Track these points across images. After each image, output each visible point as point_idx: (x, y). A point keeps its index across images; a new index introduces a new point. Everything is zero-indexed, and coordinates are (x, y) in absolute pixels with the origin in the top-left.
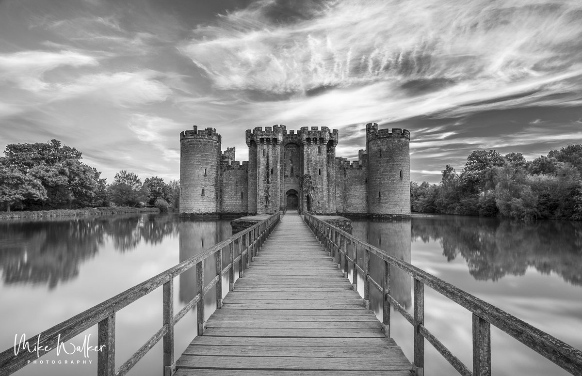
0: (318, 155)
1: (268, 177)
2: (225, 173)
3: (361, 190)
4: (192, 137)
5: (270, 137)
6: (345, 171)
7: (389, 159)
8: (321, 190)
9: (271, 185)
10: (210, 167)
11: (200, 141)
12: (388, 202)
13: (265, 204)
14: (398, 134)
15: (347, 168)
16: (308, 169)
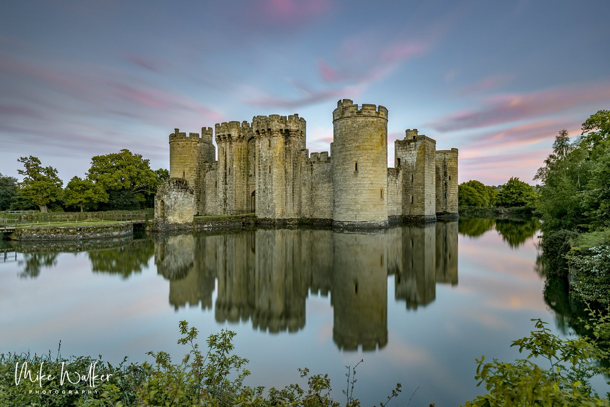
0: (268, 149)
1: (226, 178)
2: (207, 174)
3: (329, 190)
4: (173, 140)
5: (225, 133)
6: (312, 166)
7: (342, 148)
8: (271, 191)
9: (228, 186)
10: (188, 169)
11: (178, 144)
12: (340, 205)
13: (224, 207)
14: (352, 112)
15: (314, 162)
16: (259, 167)
